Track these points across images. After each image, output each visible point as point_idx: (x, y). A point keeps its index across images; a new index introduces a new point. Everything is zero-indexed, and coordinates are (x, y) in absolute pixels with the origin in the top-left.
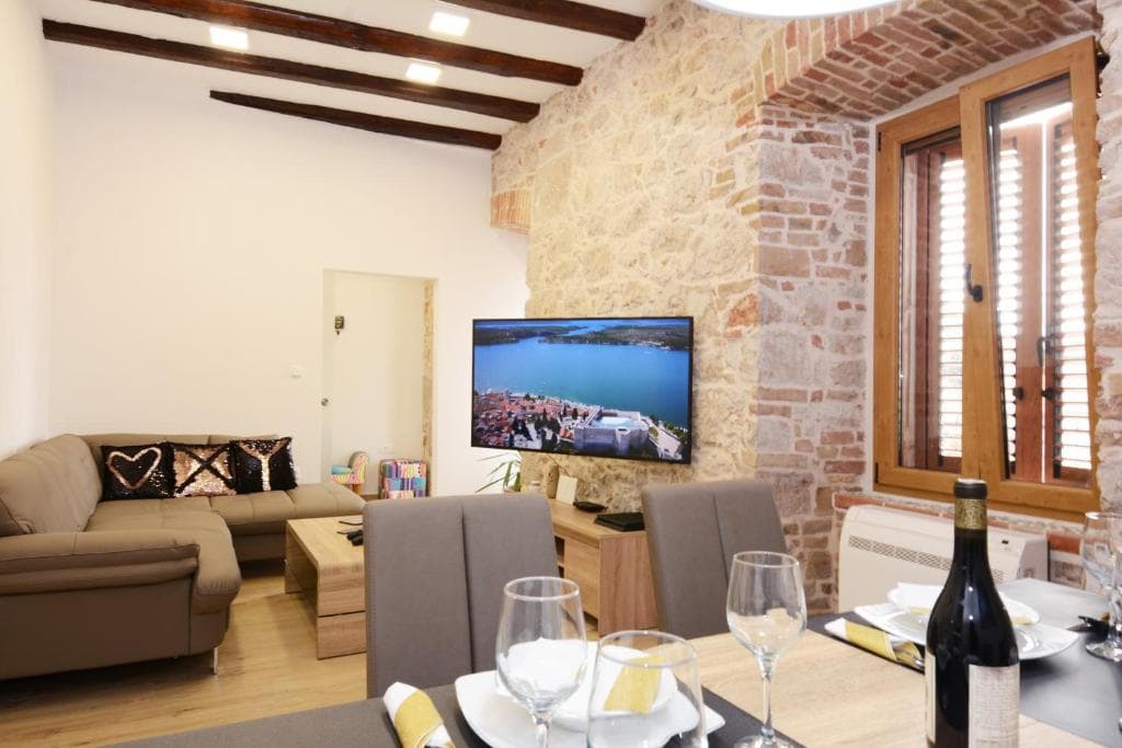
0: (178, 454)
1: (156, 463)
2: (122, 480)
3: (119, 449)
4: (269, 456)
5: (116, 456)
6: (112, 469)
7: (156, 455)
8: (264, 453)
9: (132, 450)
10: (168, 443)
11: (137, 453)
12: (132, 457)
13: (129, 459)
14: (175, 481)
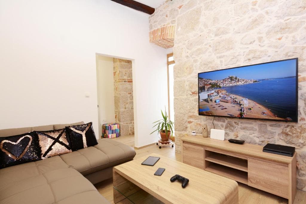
0: (40, 137)
1: (30, 143)
2: (10, 155)
3: (7, 138)
4: (85, 132)
5: (5, 143)
6: (3, 150)
7: (29, 139)
8: (82, 131)
9: (15, 138)
10: (35, 132)
11: (18, 140)
12: (16, 142)
13: (14, 143)
14: (41, 151)
